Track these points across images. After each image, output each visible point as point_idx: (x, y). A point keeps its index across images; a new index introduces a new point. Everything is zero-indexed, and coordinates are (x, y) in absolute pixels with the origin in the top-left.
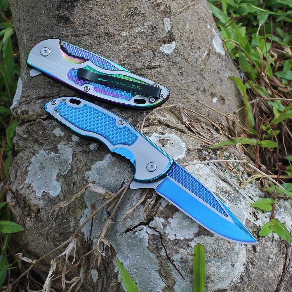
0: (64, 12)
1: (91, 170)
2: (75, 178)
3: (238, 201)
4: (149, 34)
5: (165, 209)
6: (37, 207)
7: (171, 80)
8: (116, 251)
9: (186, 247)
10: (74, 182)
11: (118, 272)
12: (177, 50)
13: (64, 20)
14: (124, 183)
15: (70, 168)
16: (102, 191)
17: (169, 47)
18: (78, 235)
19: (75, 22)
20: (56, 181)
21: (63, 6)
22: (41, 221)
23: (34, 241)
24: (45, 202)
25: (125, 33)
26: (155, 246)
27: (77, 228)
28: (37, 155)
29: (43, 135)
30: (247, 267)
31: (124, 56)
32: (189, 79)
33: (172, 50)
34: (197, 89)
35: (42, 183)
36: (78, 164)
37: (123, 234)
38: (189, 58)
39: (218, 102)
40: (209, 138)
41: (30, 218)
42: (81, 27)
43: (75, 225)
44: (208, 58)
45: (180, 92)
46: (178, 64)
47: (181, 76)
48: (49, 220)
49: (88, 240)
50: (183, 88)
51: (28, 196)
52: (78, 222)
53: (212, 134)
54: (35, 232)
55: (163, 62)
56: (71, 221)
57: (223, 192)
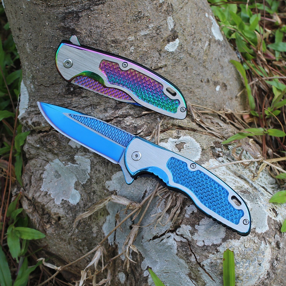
0: (69, 23)
1: (111, 180)
2: (94, 187)
3: (258, 200)
4: (154, 35)
5: (191, 216)
6: (58, 215)
7: (177, 77)
8: (143, 256)
9: (215, 252)
10: (94, 190)
11: (148, 276)
12: (181, 46)
13: (69, 31)
14: (147, 192)
15: (89, 177)
16: (125, 203)
17: (174, 45)
19: (81, 33)
20: (75, 189)
21: (67, 17)
22: (63, 228)
23: (55, 245)
24: (65, 210)
25: (131, 38)
26: (184, 253)
27: (100, 233)
28: (52, 163)
29: (58, 146)
30: (272, 264)
32: (194, 73)
33: (176, 47)
34: (201, 81)
35: (60, 191)
36: (97, 174)
37: (149, 241)
38: (192, 52)
39: (221, 89)
40: (218, 131)
41: (51, 224)
42: (88, 37)
43: (97, 230)
44: (209, 48)
45: (186, 88)
46: (182, 60)
47: (186, 72)
48: (71, 227)
49: (112, 245)
50: (189, 83)
51: (46, 205)
52: (100, 228)
53: (221, 126)
54: (57, 238)
55: (169, 60)
56: (94, 227)
57: (242, 191)
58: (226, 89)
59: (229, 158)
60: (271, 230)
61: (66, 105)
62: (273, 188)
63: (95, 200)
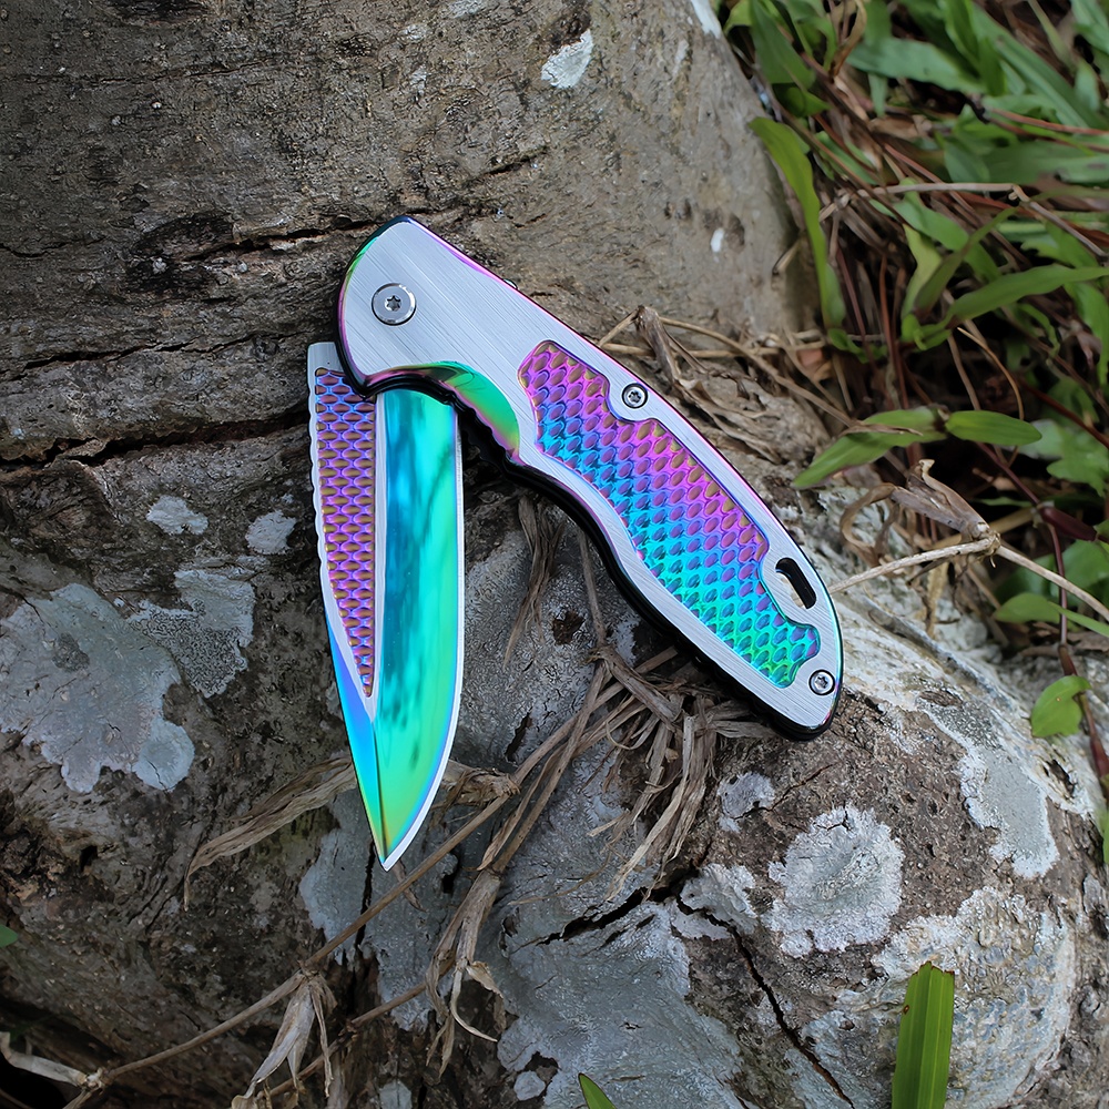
2: (270, 709)
3: (994, 727)
4: (503, 17)
5: (745, 825)
6: (84, 842)
7: (585, 199)
8: (511, 1006)
9: (865, 981)
10: (268, 724)
11: (539, 1099)
12: (599, 64)
14: (531, 724)
15: (245, 666)
17: (574, 59)
18: (295, 940)
19: (205, 9)
20: (166, 718)
22: (105, 897)
23: (55, 972)
24: (122, 817)
25: (416, 31)
26: (725, 991)
27: (285, 913)
28: (42, 604)
29: (93, 530)
30: (1080, 1005)
31: (416, 132)
32: (641, 178)
33: (582, 69)
34: (667, 214)
35: (86, 729)
36: (285, 650)
37: (547, 942)
38: (635, 87)
39: (726, 244)
40: (758, 429)
41: (41, 883)
42: (235, 27)
43: (276, 902)
44: (689, 68)
45: (619, 245)
46: (603, 125)
47: (616, 174)
48: (147, 892)
50: (625, 224)
51: (21, 794)
52: (289, 889)
53: (763, 407)
54: (68, 939)
55: (556, 126)
56: (259, 886)
57: (932, 698)
58: (742, 243)
59: (826, 548)
60: (1067, 858)
61: (128, 337)
62: (988, 661)
63: (269, 766)
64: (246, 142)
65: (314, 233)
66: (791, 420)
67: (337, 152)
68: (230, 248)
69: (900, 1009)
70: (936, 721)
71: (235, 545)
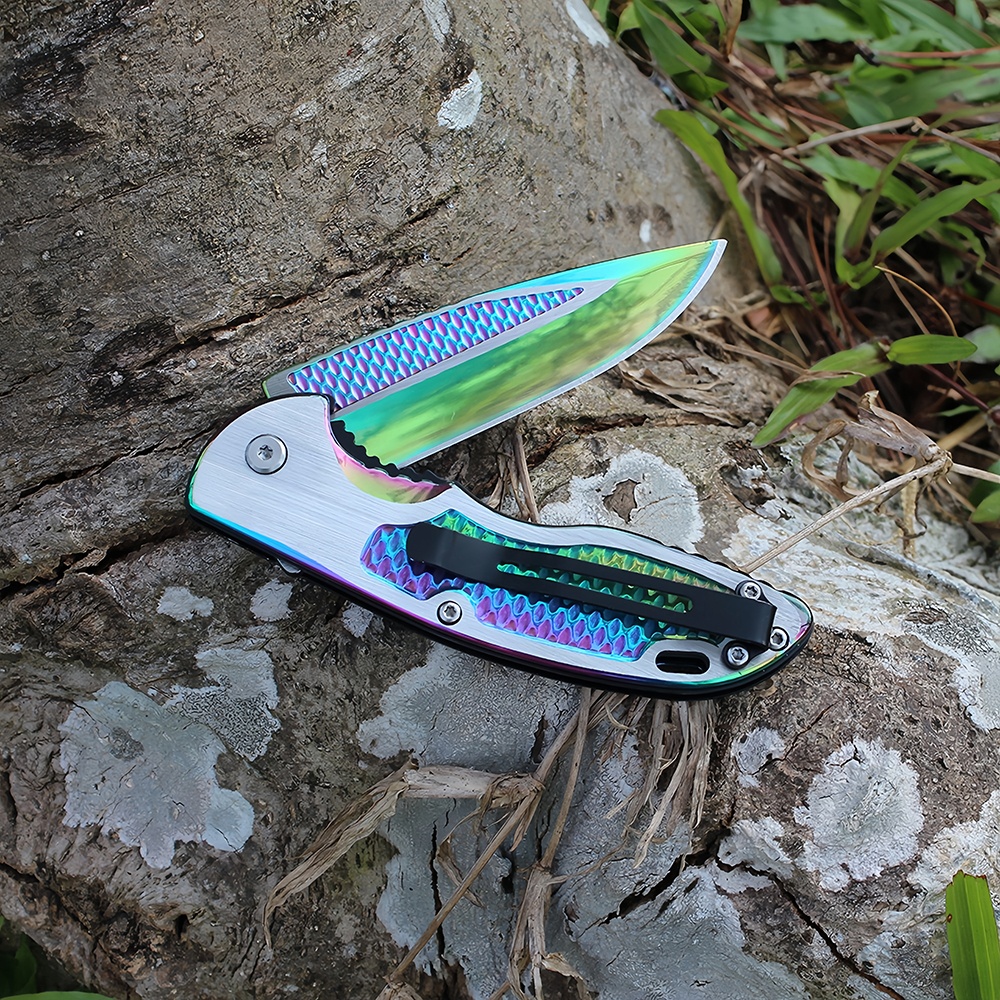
0: (42, 105)
1: (380, 713)
2: (310, 759)
3: (982, 632)
4: (388, 78)
5: (763, 779)
6: (174, 913)
7: (507, 225)
9: (905, 899)
10: (312, 773)
13: (49, 137)
14: (548, 726)
15: (279, 726)
16: (470, 787)
17: (466, 100)
18: (385, 962)
19: (102, 136)
20: (221, 786)
21: (30, 80)
22: (206, 957)
24: (202, 884)
25: (307, 109)
26: (777, 935)
27: (370, 940)
28: (90, 705)
29: (113, 631)
31: (328, 202)
32: (557, 193)
33: (476, 107)
34: (590, 220)
35: (154, 809)
36: (310, 704)
37: (607, 922)
38: (532, 111)
39: (655, 232)
40: (713, 399)
41: (146, 956)
42: (133, 146)
43: (358, 930)
44: (583, 82)
45: (548, 259)
46: (508, 154)
47: (531, 195)
48: (241, 946)
49: (433, 970)
50: (551, 238)
51: (110, 880)
52: (368, 918)
53: (715, 377)
55: (463, 165)
56: (340, 920)
57: (917, 618)
58: (671, 228)
59: (797, 496)
61: (104, 450)
62: (973, 564)
63: (322, 811)
64: (169, 249)
65: (253, 317)
66: (744, 381)
67: (257, 237)
68: (178, 348)
69: (944, 918)
70: (925, 640)
71: (241, 619)
